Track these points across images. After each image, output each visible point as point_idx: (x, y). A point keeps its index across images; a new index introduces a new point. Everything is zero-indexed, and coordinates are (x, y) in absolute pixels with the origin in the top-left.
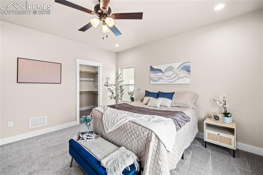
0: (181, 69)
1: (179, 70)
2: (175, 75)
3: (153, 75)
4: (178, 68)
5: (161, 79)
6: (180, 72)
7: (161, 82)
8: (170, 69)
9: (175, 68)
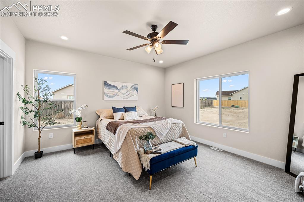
0: (133, 89)
1: (131, 89)
2: (128, 93)
3: (108, 91)
4: (131, 88)
5: (116, 95)
6: (132, 91)
7: (116, 98)
8: (124, 87)
9: (129, 87)
